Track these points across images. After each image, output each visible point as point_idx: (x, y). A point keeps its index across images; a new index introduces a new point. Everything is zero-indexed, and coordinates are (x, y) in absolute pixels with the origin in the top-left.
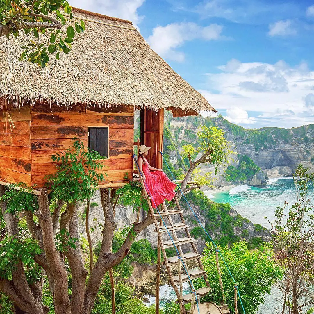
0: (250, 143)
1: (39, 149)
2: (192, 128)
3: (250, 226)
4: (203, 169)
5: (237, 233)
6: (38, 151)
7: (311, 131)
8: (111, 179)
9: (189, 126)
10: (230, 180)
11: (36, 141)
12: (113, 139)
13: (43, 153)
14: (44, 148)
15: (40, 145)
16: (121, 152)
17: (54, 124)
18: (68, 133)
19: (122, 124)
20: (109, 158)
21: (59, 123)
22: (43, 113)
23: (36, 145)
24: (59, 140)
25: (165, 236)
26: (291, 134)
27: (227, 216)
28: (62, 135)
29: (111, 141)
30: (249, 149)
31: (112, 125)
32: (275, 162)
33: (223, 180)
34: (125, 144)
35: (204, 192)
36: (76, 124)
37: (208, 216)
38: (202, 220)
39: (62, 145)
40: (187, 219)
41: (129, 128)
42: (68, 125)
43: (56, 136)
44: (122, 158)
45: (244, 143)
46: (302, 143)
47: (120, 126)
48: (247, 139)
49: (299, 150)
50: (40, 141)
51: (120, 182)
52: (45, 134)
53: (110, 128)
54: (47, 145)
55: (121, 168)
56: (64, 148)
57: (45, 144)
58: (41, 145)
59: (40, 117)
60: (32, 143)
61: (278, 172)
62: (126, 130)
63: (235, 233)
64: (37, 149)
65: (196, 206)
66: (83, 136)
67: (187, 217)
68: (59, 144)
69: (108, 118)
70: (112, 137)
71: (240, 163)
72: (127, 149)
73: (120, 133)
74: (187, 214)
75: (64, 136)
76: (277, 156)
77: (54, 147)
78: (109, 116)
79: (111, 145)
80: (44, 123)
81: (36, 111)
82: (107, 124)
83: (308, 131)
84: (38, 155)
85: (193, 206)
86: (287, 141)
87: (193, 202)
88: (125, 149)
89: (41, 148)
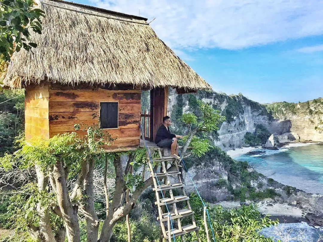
0: (264, 115)
1: (55, 120)
2: (218, 103)
3: (264, 180)
4: (227, 135)
5: (254, 185)
6: (55, 122)
7: (314, 105)
8: (120, 145)
9: (216, 102)
10: (248, 143)
11: (53, 114)
12: (122, 112)
13: (59, 124)
14: (60, 119)
15: (56, 117)
16: (129, 123)
17: (70, 100)
18: (82, 107)
19: (131, 99)
20: (119, 127)
21: (74, 99)
22: (60, 91)
23: (53, 117)
24: (74, 113)
25: (196, 185)
26: (298, 108)
27: (245, 171)
28: (77, 108)
29: (121, 113)
30: (264, 119)
31: (122, 100)
32: (285, 129)
33: (243, 143)
34: (133, 116)
35: (227, 152)
36: (89, 100)
37: (230, 171)
38: (225, 174)
39: (76, 117)
40: (214, 173)
41: (136, 103)
42: (82, 100)
43: (72, 110)
44: (130, 127)
45: (260, 115)
46: (307, 114)
47: (129, 101)
48: (262, 112)
49: (304, 120)
50: (57, 114)
51: (128, 147)
52: (61, 108)
53: (120, 103)
54: (63, 117)
55: (130, 136)
56: (78, 119)
57: (61, 116)
58: (58, 117)
59: (57, 94)
60: (50, 116)
61: (287, 137)
62: (134, 104)
63: (252, 185)
64: (54, 120)
65: (220, 163)
66: (96, 109)
67: (214, 171)
68: (74, 116)
69: (118, 95)
70: (122, 110)
71: (256, 130)
72: (135, 120)
73: (129, 107)
74: (214, 168)
75: (78, 110)
76: (286, 125)
77: (69, 118)
78: (119, 94)
79: (120, 117)
80: (60, 99)
81: (53, 89)
82: (117, 100)
83: (312, 105)
84: (55, 126)
85: (218, 163)
86: (295, 113)
87: (218, 160)
88: (133, 120)
89: (57, 119)
